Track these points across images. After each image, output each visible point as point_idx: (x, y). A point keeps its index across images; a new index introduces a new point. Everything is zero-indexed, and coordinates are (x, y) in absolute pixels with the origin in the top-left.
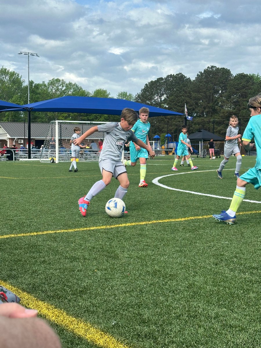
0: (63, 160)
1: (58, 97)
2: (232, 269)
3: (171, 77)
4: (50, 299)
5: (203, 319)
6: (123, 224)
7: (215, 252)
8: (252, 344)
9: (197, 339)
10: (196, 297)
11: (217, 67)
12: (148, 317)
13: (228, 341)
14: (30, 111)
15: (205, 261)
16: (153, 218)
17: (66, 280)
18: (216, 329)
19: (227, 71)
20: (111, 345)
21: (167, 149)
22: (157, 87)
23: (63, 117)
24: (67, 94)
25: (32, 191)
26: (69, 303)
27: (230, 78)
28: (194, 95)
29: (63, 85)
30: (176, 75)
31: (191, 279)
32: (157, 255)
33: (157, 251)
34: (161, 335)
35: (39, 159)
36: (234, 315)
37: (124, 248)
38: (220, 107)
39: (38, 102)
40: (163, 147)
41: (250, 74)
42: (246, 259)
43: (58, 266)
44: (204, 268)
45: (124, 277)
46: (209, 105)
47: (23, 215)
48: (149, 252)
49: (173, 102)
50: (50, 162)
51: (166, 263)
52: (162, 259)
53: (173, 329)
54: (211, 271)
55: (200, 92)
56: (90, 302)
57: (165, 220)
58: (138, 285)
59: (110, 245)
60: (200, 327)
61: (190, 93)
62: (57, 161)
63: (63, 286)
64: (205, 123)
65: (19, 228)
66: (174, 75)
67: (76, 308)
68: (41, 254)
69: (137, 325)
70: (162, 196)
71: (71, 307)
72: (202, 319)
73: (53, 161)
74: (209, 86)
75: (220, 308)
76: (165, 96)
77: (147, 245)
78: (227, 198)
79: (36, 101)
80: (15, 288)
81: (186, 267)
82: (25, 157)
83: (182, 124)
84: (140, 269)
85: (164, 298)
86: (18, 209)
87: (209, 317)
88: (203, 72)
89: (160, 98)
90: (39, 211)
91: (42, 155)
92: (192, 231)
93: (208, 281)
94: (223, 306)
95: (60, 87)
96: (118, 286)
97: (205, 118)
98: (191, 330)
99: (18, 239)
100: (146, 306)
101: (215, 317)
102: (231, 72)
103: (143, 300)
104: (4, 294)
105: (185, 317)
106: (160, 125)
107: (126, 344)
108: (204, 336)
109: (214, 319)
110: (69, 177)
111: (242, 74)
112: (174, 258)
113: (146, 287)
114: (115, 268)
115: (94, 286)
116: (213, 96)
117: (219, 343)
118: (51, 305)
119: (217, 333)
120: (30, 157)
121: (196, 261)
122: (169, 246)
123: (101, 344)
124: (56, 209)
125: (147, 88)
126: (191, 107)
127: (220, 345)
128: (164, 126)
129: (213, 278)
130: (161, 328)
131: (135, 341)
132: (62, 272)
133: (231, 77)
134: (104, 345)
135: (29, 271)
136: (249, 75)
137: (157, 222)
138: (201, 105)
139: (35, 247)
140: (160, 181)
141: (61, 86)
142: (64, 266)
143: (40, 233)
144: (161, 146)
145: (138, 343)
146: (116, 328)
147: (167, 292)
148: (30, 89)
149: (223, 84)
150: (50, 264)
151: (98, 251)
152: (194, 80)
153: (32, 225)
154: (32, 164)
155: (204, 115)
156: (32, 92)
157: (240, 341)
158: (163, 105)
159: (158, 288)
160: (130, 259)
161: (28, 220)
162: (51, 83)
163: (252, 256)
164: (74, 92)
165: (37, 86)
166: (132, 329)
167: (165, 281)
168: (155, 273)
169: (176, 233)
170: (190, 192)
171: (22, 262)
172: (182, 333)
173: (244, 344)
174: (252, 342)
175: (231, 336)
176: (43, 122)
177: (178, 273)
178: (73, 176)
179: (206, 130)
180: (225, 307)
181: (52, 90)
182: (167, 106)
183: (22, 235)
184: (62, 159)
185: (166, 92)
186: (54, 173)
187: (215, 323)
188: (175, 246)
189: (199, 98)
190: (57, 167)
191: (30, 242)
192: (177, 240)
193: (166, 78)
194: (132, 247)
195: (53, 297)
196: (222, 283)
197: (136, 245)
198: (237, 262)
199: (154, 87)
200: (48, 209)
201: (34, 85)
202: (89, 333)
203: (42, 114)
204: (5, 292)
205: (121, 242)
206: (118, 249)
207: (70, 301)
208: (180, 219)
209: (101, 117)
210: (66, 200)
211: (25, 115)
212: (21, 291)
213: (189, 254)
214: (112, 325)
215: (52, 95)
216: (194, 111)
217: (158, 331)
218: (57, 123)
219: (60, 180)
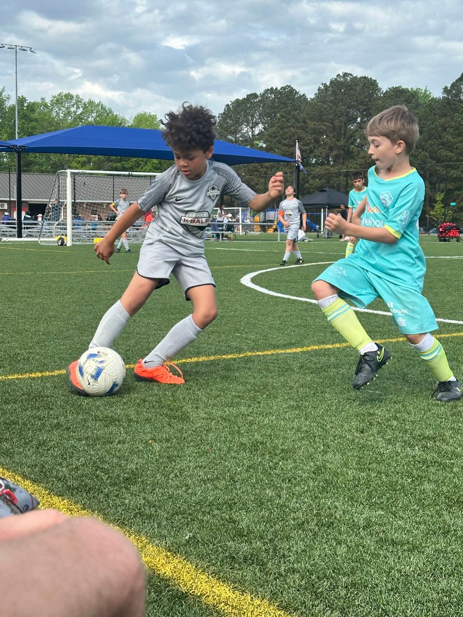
0: (79, 240)
1: (69, 127)
2: (389, 440)
3: (272, 92)
4: (72, 493)
5: (344, 530)
6: (193, 359)
7: (358, 409)
8: (432, 575)
9: (336, 566)
10: (330, 490)
11: (354, 75)
12: (248, 526)
13: (391, 568)
14: (21, 152)
15: (342, 426)
16: (246, 348)
17: (98, 458)
18: (368, 546)
19: (371, 82)
20: (184, 576)
21: (263, 222)
22: (246, 111)
23: (79, 162)
24: (85, 122)
25: (28, 297)
26: (106, 501)
27: (377, 94)
28: (311, 124)
29: (78, 105)
30: (281, 89)
31: (320, 458)
32: (257, 413)
33: (257, 408)
34: (272, 559)
35: (36, 239)
36: (399, 522)
37: (198, 401)
38: (358, 147)
39: (33, 135)
40: (257, 218)
41: (412, 89)
42: (413, 423)
43: (82, 433)
44: (341, 437)
45: (202, 453)
46: (338, 143)
47: (15, 340)
48: (243, 409)
49: (275, 137)
50: (57, 244)
51: (274, 429)
52: (266, 421)
53: (293, 547)
54: (354, 444)
55: (324, 121)
56: (144, 499)
57: (268, 351)
58: (227, 469)
59: (173, 396)
60: (339, 543)
61: (305, 122)
62: (69, 243)
63: (94, 469)
64: (331, 176)
65: (9, 365)
66: (277, 88)
67: (120, 509)
68: (51, 412)
69: (228, 539)
70: (260, 307)
71: (110, 508)
72: (342, 529)
73: (61, 242)
74: (338, 109)
75: (373, 509)
76: (261, 126)
77: (239, 396)
78: (376, 312)
79: (30, 135)
80: (9, 472)
81: (309, 435)
82: (11, 234)
83: (291, 177)
84: (228, 439)
85: (274, 492)
86: (5, 330)
87: (354, 526)
88: (328, 84)
89: (252, 130)
90: (43, 334)
91: (42, 231)
92: (316, 371)
93: (348, 461)
94: (377, 506)
95: (73, 109)
96: (191, 469)
97: (331, 166)
98: (324, 549)
99: (9, 385)
100: (243, 505)
101: (366, 526)
102: (379, 85)
103: (237, 494)
104: (12, 493)
105: (312, 525)
106: (251, 179)
107: (211, 574)
108: (348, 560)
109: (364, 529)
110: (92, 271)
111: (397, 88)
112: (286, 419)
113: (240, 471)
114: (185, 438)
115: (149, 470)
116: (346, 127)
117: (375, 572)
118: (75, 503)
119: (371, 554)
120: (20, 236)
121: (326, 426)
122: (277, 398)
123: (167, 573)
124: (73, 329)
125: (229, 112)
126: (307, 148)
127: (377, 575)
128: (259, 181)
129: (357, 455)
130: (272, 545)
131: (226, 568)
132: (92, 444)
133: (379, 93)
134: (173, 575)
135: (31, 441)
136: (410, 90)
137: (254, 354)
138: (324, 143)
139: (39, 398)
140: (253, 280)
141: (75, 106)
142: (93, 434)
143: (47, 373)
144: (254, 217)
145: (232, 573)
146: (193, 546)
147: (278, 482)
148: (19, 112)
149: (365, 105)
150: (68, 429)
151: (153, 406)
152: (312, 98)
153: (33, 359)
154: (25, 248)
155: (331, 161)
156: (24, 117)
157: (411, 570)
158: (257, 142)
159: (261, 473)
160: (209, 421)
161: (24, 349)
162: (57, 100)
163: (423, 417)
164: (98, 119)
165: (32, 107)
166: (221, 546)
167: (274, 461)
168: (255, 446)
169: (289, 375)
170: (309, 300)
171: (19, 425)
172: (308, 554)
173: (419, 575)
174: (432, 571)
175: (394, 561)
176: (42, 172)
177: (296, 446)
178: (99, 270)
179: (332, 187)
180: (382, 508)
181: (58, 114)
182: (264, 146)
183: (16, 376)
184: (78, 238)
185: (263, 120)
186: (65, 264)
187: (366, 537)
188: (287, 398)
189: (321, 130)
190: (69, 253)
191: (30, 389)
192: (292, 388)
193: (264, 94)
194: (211, 399)
195: (78, 490)
196: (374, 465)
197: (218, 396)
198: (398, 428)
199: (242, 111)
200: (59, 330)
201: (26, 105)
202: (145, 554)
203: (40, 158)
204: (13, 491)
205: (191, 392)
206: (188, 403)
207: (107, 495)
208: (294, 350)
209: (146, 164)
210: (90, 313)
211: (9, 158)
212: (19, 478)
213: (313, 413)
214: (186, 540)
215: (59, 123)
216: (312, 155)
217: (267, 551)
218: (69, 175)
219: (77, 277)
